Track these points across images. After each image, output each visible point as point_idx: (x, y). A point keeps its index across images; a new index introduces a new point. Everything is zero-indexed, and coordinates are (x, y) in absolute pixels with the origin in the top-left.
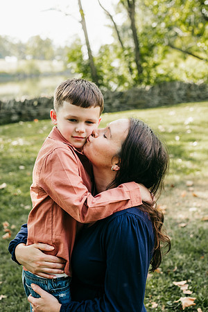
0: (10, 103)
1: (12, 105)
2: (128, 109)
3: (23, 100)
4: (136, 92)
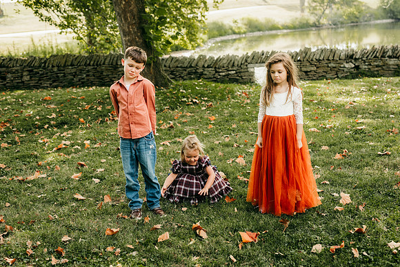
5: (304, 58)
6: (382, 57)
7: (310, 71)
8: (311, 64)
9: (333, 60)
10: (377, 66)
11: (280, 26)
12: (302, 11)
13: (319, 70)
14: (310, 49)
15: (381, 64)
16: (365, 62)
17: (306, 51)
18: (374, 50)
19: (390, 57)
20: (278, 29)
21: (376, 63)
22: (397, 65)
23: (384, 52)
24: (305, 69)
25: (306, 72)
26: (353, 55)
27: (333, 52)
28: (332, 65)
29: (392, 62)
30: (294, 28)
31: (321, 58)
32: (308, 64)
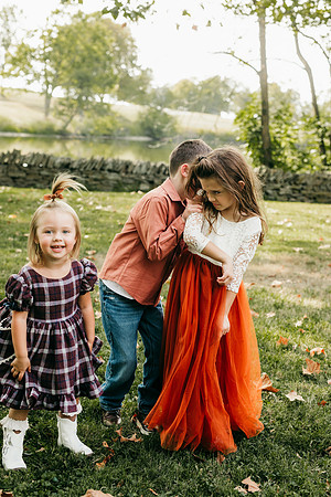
0: (141, 166)
1: (143, 170)
2: (302, 201)
3: (158, 165)
4: (319, 178)
5: (12, 161)
6: (102, 169)
7: (19, 178)
8: (20, 170)
9: (46, 167)
10: (96, 180)
11: (17, 128)
12: (47, 114)
13: (28, 178)
14: (19, 152)
15: (100, 177)
16: (82, 173)
17: (16, 154)
18: (92, 161)
19: (110, 171)
20: (14, 131)
21: (94, 177)
22: (117, 181)
23: (103, 165)
24: (11, 174)
25: (14, 178)
26: (69, 164)
27: (47, 158)
28: (44, 173)
29: (112, 176)
30: (35, 133)
31: (33, 163)
32: (16, 169)
